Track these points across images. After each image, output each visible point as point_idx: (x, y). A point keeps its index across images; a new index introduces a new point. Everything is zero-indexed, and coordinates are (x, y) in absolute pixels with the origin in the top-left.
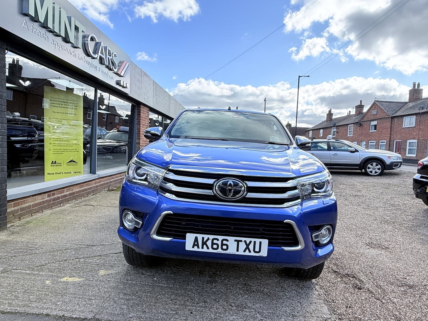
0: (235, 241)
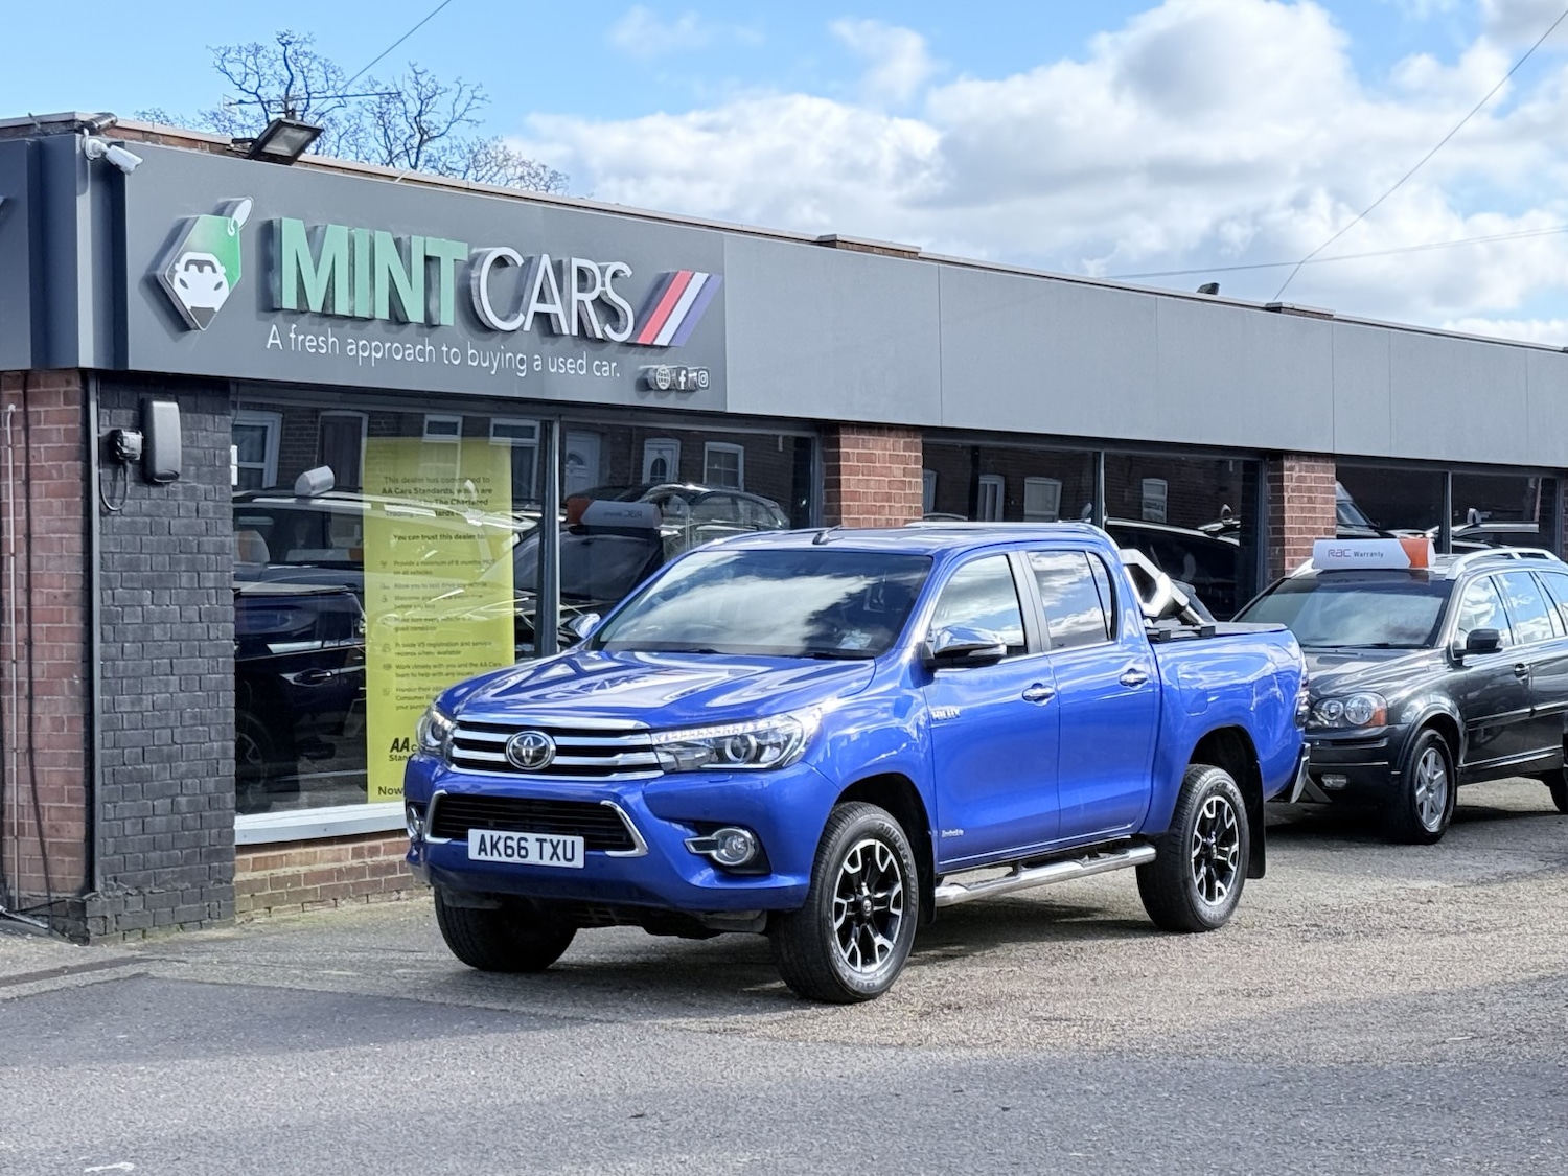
0: (538, 840)
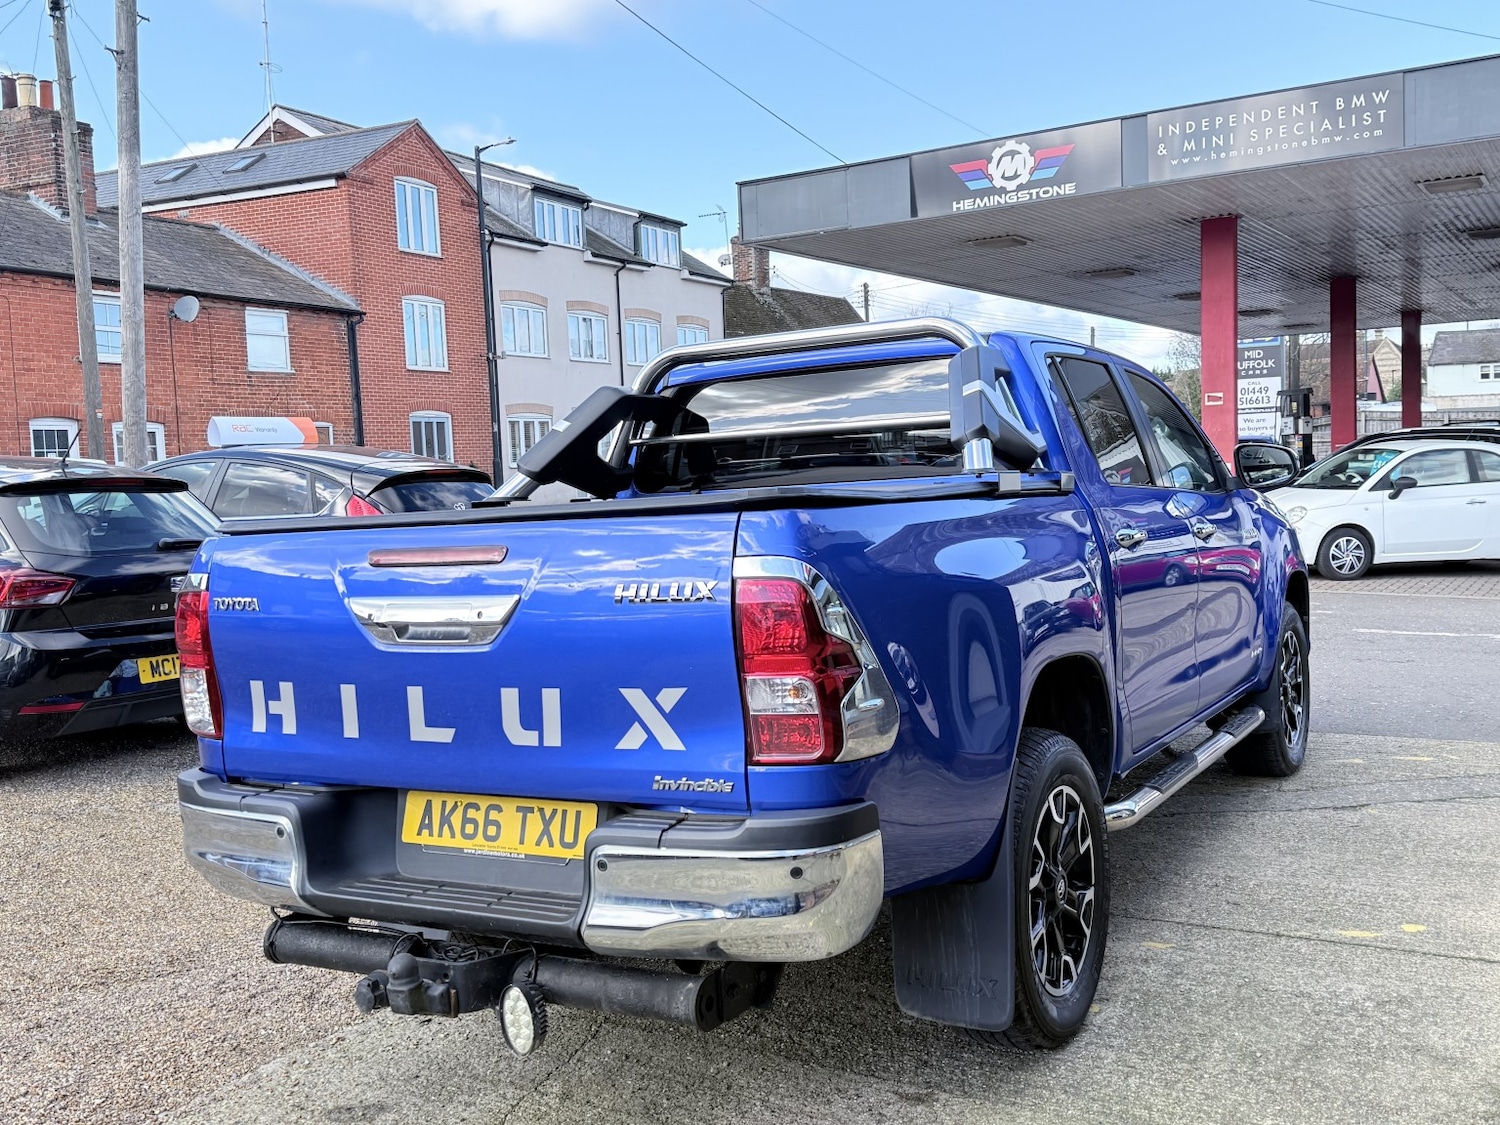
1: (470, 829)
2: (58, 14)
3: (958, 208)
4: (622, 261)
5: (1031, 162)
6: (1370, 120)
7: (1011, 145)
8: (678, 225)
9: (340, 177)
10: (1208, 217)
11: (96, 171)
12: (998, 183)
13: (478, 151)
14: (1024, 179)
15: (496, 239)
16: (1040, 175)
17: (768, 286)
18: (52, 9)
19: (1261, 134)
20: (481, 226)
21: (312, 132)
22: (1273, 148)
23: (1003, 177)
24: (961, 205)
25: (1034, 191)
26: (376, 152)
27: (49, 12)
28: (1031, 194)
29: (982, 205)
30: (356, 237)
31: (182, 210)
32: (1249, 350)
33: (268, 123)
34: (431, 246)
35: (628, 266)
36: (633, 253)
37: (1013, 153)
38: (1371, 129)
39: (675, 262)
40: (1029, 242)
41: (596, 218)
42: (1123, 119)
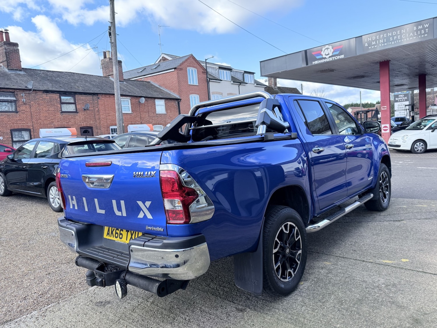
1: (117, 235)
2: (111, 36)
3: (314, 63)
4: (240, 83)
5: (332, 50)
6: (424, 32)
7: (327, 46)
8: (253, 73)
9: (175, 68)
10: (381, 61)
11: (123, 72)
12: (324, 56)
13: (206, 60)
14: (331, 55)
15: (210, 80)
16: (335, 53)
17: (276, 86)
18: (109, 35)
19: (393, 38)
20: (207, 77)
21: (170, 59)
22: (396, 42)
23: (325, 55)
24: (315, 62)
25: (333, 58)
26: (183, 62)
27: (109, 36)
28: (332, 59)
29: (320, 62)
30: (179, 82)
31: (143, 78)
32: (400, 95)
33: (161, 58)
34: (196, 83)
35: (241, 84)
36: (243, 81)
37: (328, 49)
38: (424, 34)
39: (253, 82)
40: (335, 71)
41: (234, 73)
42: (356, 38)
